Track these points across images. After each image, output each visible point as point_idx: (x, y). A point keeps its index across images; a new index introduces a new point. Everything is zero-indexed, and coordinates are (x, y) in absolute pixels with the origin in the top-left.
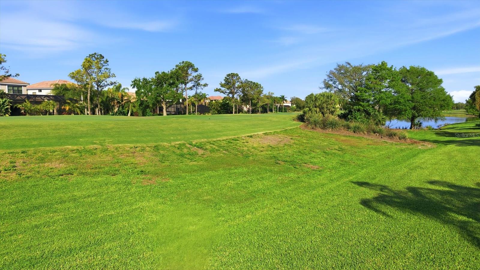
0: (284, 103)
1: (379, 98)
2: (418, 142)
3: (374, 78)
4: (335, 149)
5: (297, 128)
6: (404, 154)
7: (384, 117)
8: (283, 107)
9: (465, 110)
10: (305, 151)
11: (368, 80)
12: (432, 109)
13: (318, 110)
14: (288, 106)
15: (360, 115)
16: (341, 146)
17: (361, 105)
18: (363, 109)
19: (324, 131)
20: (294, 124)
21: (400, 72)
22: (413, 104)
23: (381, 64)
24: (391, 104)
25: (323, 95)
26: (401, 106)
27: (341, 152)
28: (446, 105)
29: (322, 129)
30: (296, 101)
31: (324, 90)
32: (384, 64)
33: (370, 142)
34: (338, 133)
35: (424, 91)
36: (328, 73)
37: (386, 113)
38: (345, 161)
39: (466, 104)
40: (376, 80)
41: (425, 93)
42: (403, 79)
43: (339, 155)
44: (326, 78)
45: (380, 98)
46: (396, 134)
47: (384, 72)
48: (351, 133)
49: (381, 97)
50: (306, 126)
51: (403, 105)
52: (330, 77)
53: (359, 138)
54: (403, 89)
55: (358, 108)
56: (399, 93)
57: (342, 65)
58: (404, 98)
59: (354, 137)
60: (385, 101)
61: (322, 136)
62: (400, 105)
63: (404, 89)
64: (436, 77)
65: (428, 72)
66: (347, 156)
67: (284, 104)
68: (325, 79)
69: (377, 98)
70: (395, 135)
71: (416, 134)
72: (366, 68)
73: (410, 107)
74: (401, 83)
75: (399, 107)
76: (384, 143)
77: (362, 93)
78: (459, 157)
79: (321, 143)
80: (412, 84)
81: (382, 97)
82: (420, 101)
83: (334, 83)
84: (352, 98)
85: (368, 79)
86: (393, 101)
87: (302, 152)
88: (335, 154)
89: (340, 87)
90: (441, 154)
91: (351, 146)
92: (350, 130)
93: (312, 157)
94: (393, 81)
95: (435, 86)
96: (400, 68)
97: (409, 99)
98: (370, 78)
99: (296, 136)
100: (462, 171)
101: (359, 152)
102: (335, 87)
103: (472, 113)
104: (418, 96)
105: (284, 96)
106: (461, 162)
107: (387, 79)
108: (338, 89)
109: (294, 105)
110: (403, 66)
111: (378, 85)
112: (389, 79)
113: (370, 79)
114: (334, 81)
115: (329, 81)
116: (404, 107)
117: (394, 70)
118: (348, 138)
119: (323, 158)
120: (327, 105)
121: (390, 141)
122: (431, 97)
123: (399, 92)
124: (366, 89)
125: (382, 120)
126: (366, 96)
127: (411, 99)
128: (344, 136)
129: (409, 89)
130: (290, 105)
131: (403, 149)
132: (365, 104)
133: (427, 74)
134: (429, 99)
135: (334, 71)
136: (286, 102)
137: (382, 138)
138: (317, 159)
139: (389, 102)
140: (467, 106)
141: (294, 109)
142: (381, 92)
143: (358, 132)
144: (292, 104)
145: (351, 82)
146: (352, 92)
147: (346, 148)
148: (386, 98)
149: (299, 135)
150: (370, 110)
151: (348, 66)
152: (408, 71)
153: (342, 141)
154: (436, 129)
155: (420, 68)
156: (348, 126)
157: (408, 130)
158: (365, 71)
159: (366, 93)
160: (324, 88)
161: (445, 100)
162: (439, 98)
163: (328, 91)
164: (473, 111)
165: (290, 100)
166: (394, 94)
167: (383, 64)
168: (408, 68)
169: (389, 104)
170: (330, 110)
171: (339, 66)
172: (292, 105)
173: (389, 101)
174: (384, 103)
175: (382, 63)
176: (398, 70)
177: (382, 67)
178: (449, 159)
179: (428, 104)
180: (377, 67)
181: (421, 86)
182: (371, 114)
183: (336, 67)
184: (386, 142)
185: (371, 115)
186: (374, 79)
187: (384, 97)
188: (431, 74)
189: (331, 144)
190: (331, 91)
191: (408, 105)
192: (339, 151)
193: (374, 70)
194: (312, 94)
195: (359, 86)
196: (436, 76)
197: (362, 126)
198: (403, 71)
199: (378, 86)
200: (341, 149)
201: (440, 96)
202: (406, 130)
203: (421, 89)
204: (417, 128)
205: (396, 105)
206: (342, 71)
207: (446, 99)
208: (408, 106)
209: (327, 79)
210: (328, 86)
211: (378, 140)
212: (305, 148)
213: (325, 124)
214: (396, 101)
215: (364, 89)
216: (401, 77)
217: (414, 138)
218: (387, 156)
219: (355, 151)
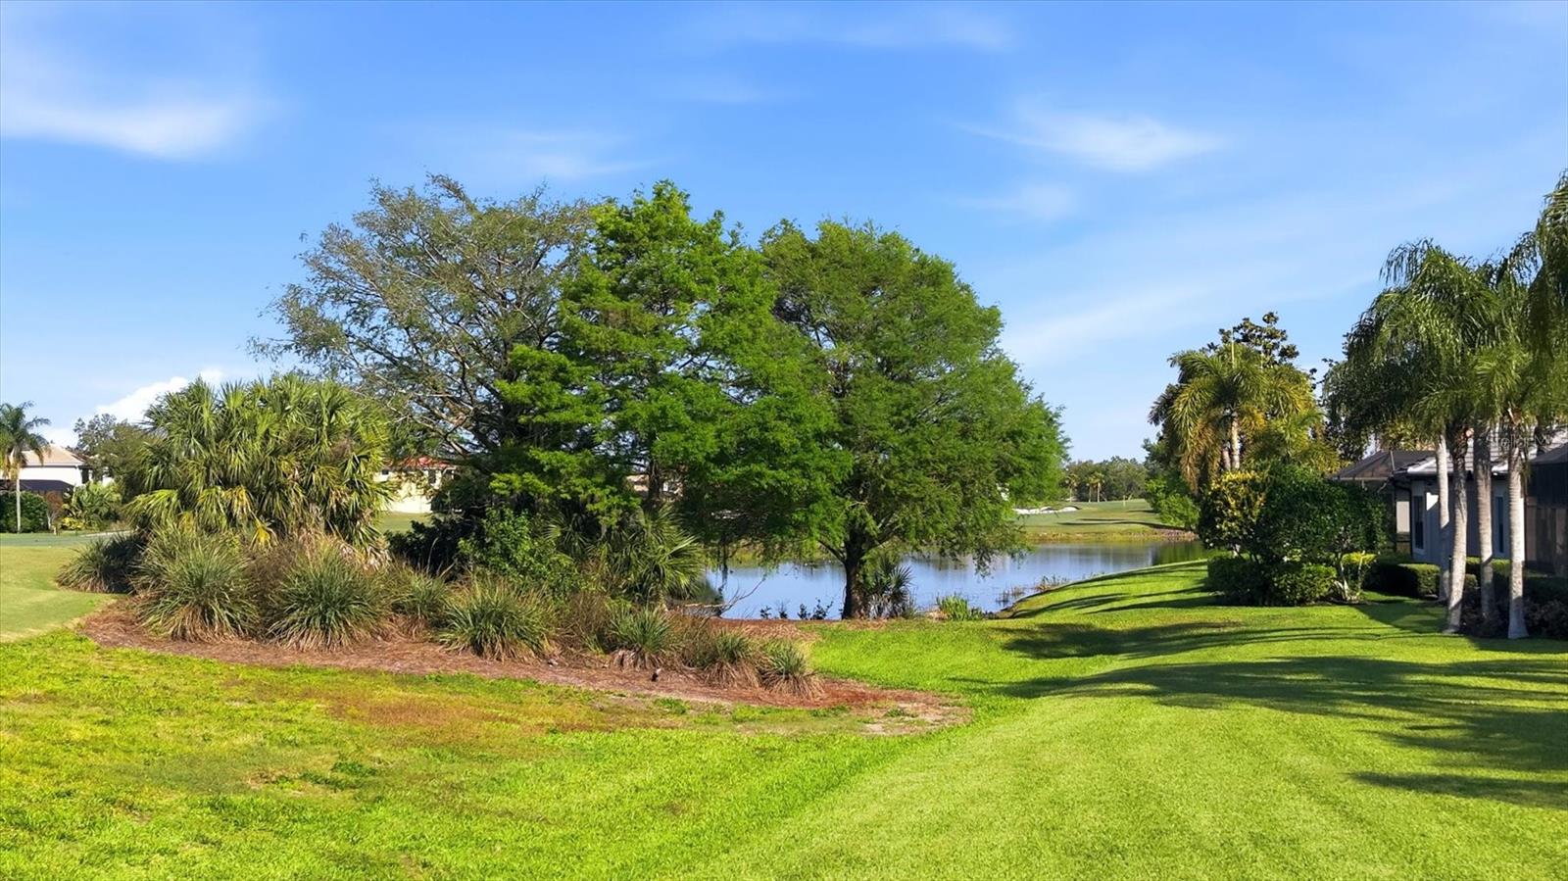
0: (24, 465)
1: (644, 415)
2: (875, 698)
3: (614, 290)
4: (304, 777)
5: (52, 641)
6: (775, 774)
7: (685, 543)
8: (18, 494)
9: (1143, 500)
10: (60, 807)
11: (575, 298)
12: (955, 490)
13: (241, 500)
14: (61, 487)
15: (534, 536)
16: (359, 749)
17: (536, 467)
18: (551, 490)
19: (265, 654)
20: (39, 606)
21: (765, 254)
22: (850, 459)
23: (649, 197)
24: (722, 459)
25: (277, 399)
26: (782, 474)
27: (348, 794)
28: (1028, 465)
29: (253, 635)
30: (121, 451)
31: (291, 362)
32: (669, 200)
33: (571, 712)
34: (363, 663)
35: (907, 379)
36: (313, 246)
37: (694, 515)
38: (365, 859)
39: (1145, 464)
40: (625, 304)
41: (915, 392)
42: (789, 303)
43: (326, 820)
44: (302, 276)
45: (653, 418)
46: (738, 647)
47: (674, 251)
48: (446, 657)
49: (658, 413)
50: (131, 627)
51: (795, 465)
52: (328, 273)
53: (502, 690)
54: (790, 362)
55: (517, 485)
56: (765, 391)
57: (404, 193)
58: (798, 420)
59: (469, 681)
60: (687, 439)
61: (236, 691)
62: (775, 468)
63: (794, 364)
64: (964, 293)
65: (923, 263)
66: (381, 821)
67: (25, 474)
68: (292, 287)
69: (635, 417)
70: (733, 659)
71: (872, 649)
72: (563, 218)
73: (831, 479)
74: (771, 322)
75: (770, 477)
76: (664, 715)
77: (538, 384)
78: (1077, 774)
79: (206, 738)
80: (838, 334)
81: (663, 409)
82: (884, 438)
83: (361, 315)
84: (479, 421)
85: (577, 294)
86: (735, 440)
87: (33, 815)
88: (294, 811)
89: (398, 343)
90: (981, 761)
91: (432, 746)
92: (447, 636)
93: (112, 853)
94: (727, 309)
95: (964, 346)
96: (768, 234)
97: (824, 430)
98: (588, 289)
99: (25, 699)
100: (1081, 858)
101: (479, 789)
102: (364, 345)
103: (1181, 516)
104: (875, 411)
105: (25, 412)
106: (1083, 803)
107: (691, 297)
108: (391, 357)
109: (107, 481)
110: (784, 222)
111: (636, 333)
112: (705, 298)
113: (586, 291)
114: (360, 302)
115: (321, 299)
116: (799, 482)
117: (730, 240)
118: (420, 696)
119: (198, 851)
120: (308, 467)
121: (702, 699)
122: (948, 412)
123: (766, 381)
124: (563, 359)
125: (673, 568)
126: (570, 405)
127: (837, 427)
128: (402, 680)
129: (820, 360)
130: (73, 478)
131: (773, 744)
132: (565, 459)
133: (920, 279)
134: (936, 429)
135: (358, 233)
136: (38, 452)
137: (654, 678)
138: (146, 862)
139: (712, 446)
140: (1152, 475)
141: (104, 510)
142: (660, 382)
143: (498, 646)
144: (85, 470)
145: (472, 315)
146: (481, 382)
147: (395, 758)
148: (686, 420)
149: (58, 685)
150: (592, 499)
151: (448, 204)
152: (814, 251)
153: (380, 712)
154: (991, 616)
155: (878, 235)
156: (434, 606)
157: (831, 621)
158: (559, 242)
159: (566, 384)
160: (288, 347)
161: (1020, 433)
162: (991, 425)
163: (312, 368)
164: (1186, 506)
165: (74, 441)
166: (739, 398)
167: (663, 197)
168: (813, 236)
169: (707, 458)
170: (332, 504)
171: (384, 198)
172: (85, 479)
173: (707, 440)
174: (676, 453)
175: (659, 194)
176: (755, 246)
177: (661, 217)
178: (1022, 790)
179: (930, 456)
180: (629, 219)
181: (888, 345)
182: (604, 521)
183: (368, 208)
184: (677, 703)
185: (604, 531)
186: (610, 296)
187: (679, 411)
188: (934, 275)
189: (284, 743)
190: (342, 373)
191: (823, 463)
192: (335, 785)
193: (613, 236)
194: (197, 393)
195: (525, 336)
196: (966, 288)
197: (533, 608)
198: (784, 250)
199: (635, 339)
200: (354, 769)
201: (994, 408)
202: (817, 624)
203: (887, 366)
204: (880, 610)
205: (756, 468)
206: (410, 238)
207: (1027, 425)
208: (821, 469)
209: (305, 285)
210: (314, 337)
211: (628, 693)
212: (65, 787)
213: (274, 599)
214: (751, 436)
215: (557, 358)
216: (769, 286)
217: (853, 675)
218: (665, 800)
219: (454, 778)
